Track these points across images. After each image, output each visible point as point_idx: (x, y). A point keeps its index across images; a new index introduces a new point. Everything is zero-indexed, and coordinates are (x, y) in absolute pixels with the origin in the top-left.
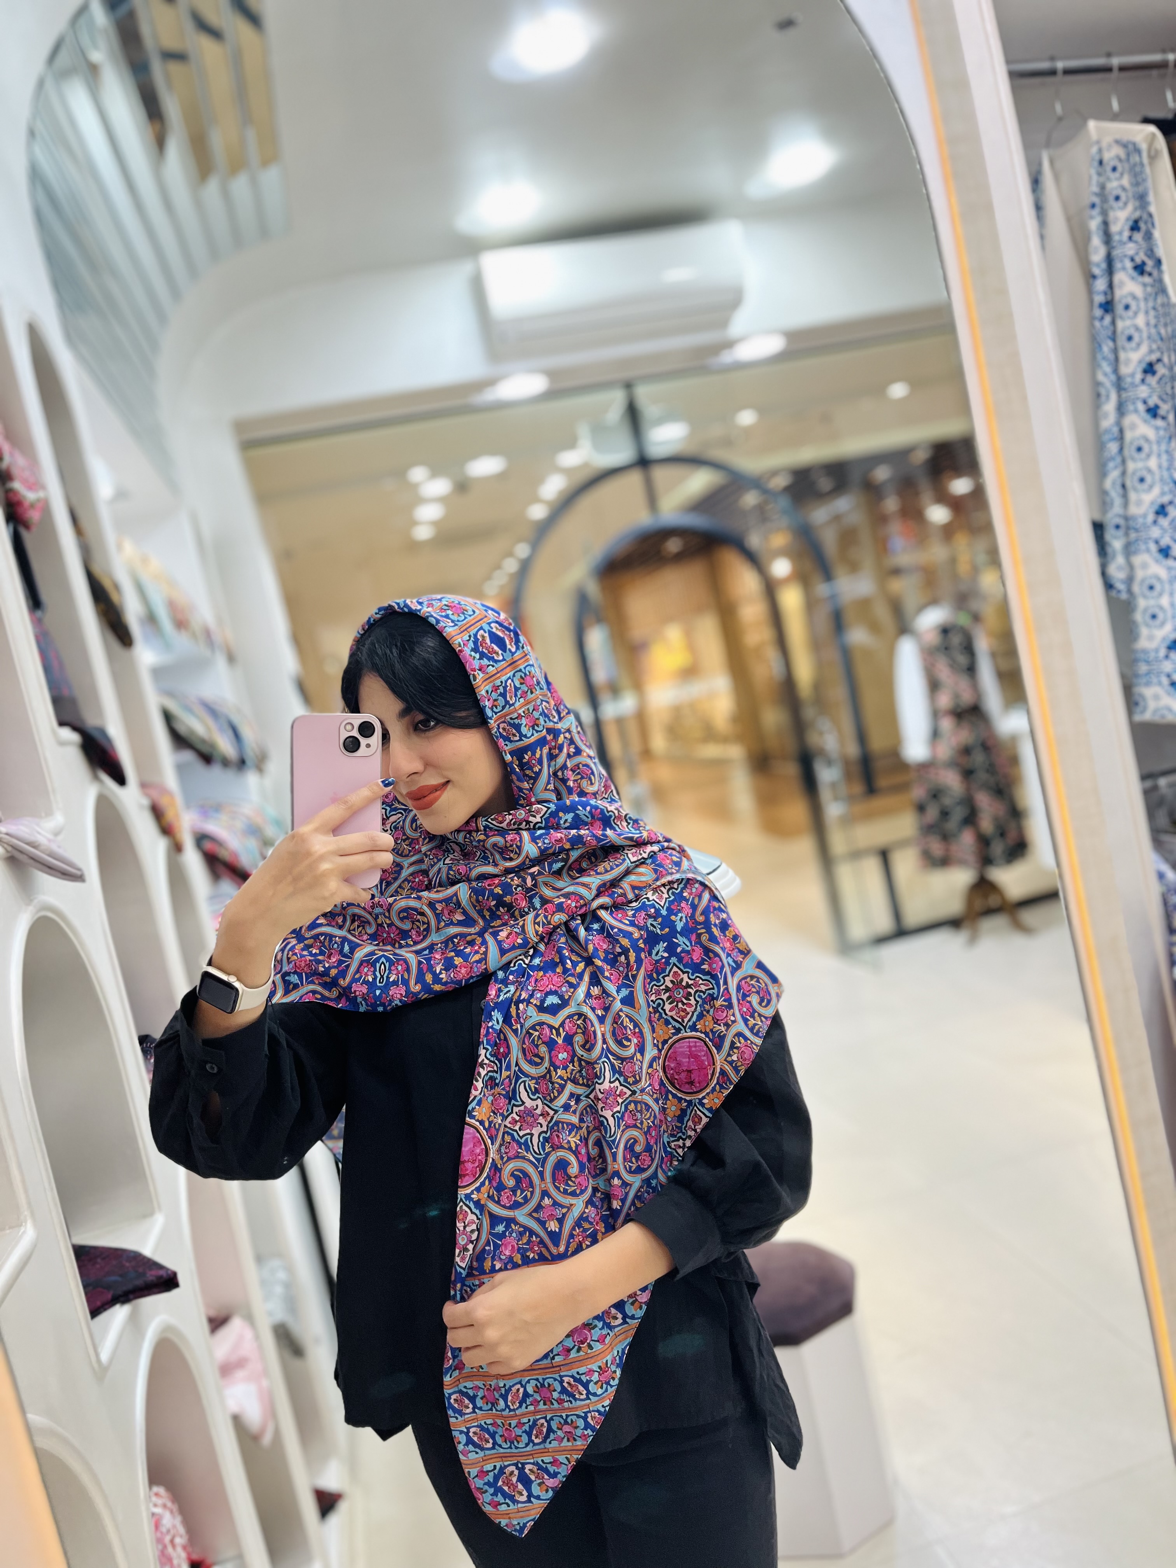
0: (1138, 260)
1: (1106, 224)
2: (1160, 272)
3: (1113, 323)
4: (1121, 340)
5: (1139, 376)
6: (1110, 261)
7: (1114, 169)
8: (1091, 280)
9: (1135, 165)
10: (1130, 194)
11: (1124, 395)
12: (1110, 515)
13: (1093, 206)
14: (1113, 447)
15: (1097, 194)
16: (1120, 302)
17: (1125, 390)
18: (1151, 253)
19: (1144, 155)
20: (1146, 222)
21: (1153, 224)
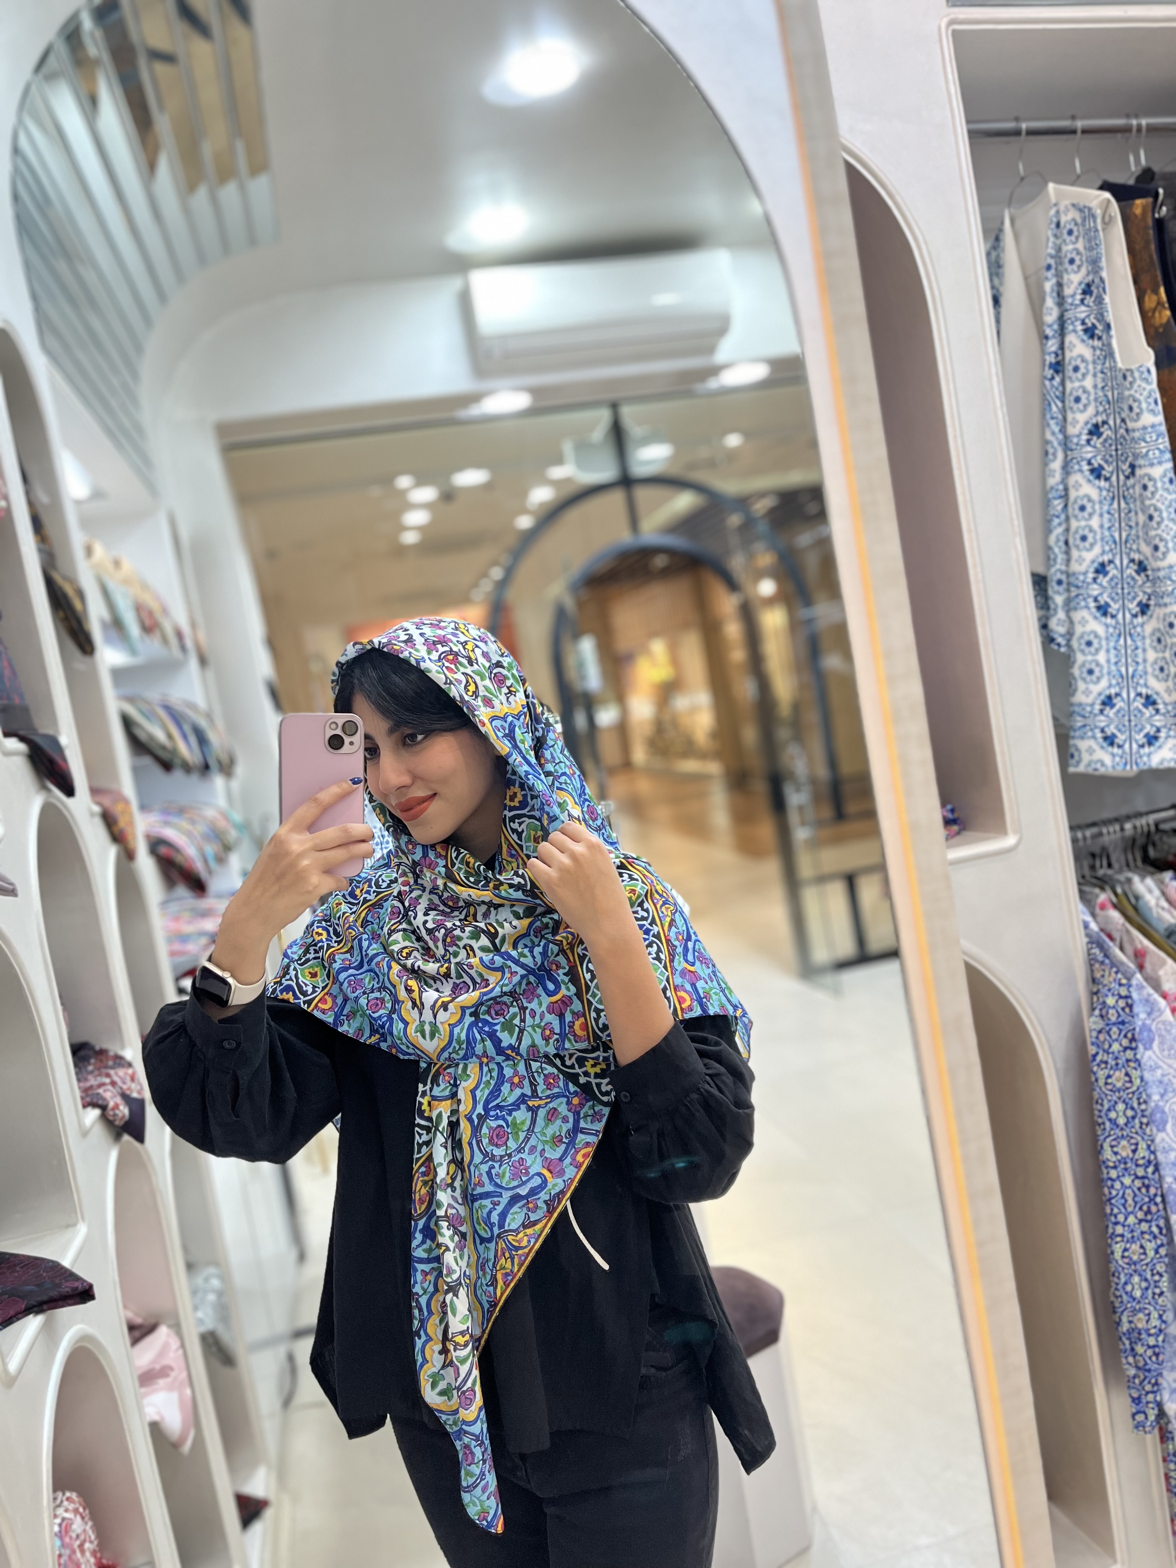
0: (1089, 323)
1: (1060, 285)
2: (1110, 337)
3: (1063, 383)
4: (1070, 401)
5: (1085, 437)
6: (1062, 321)
7: (1070, 232)
8: (1044, 341)
9: (1090, 230)
10: (1084, 259)
11: (1070, 454)
12: (1053, 570)
13: (1049, 267)
14: (1058, 504)
15: (1052, 257)
16: (1070, 363)
17: (1071, 450)
18: (1101, 317)
19: (1099, 220)
20: (1097, 288)
21: (1104, 289)
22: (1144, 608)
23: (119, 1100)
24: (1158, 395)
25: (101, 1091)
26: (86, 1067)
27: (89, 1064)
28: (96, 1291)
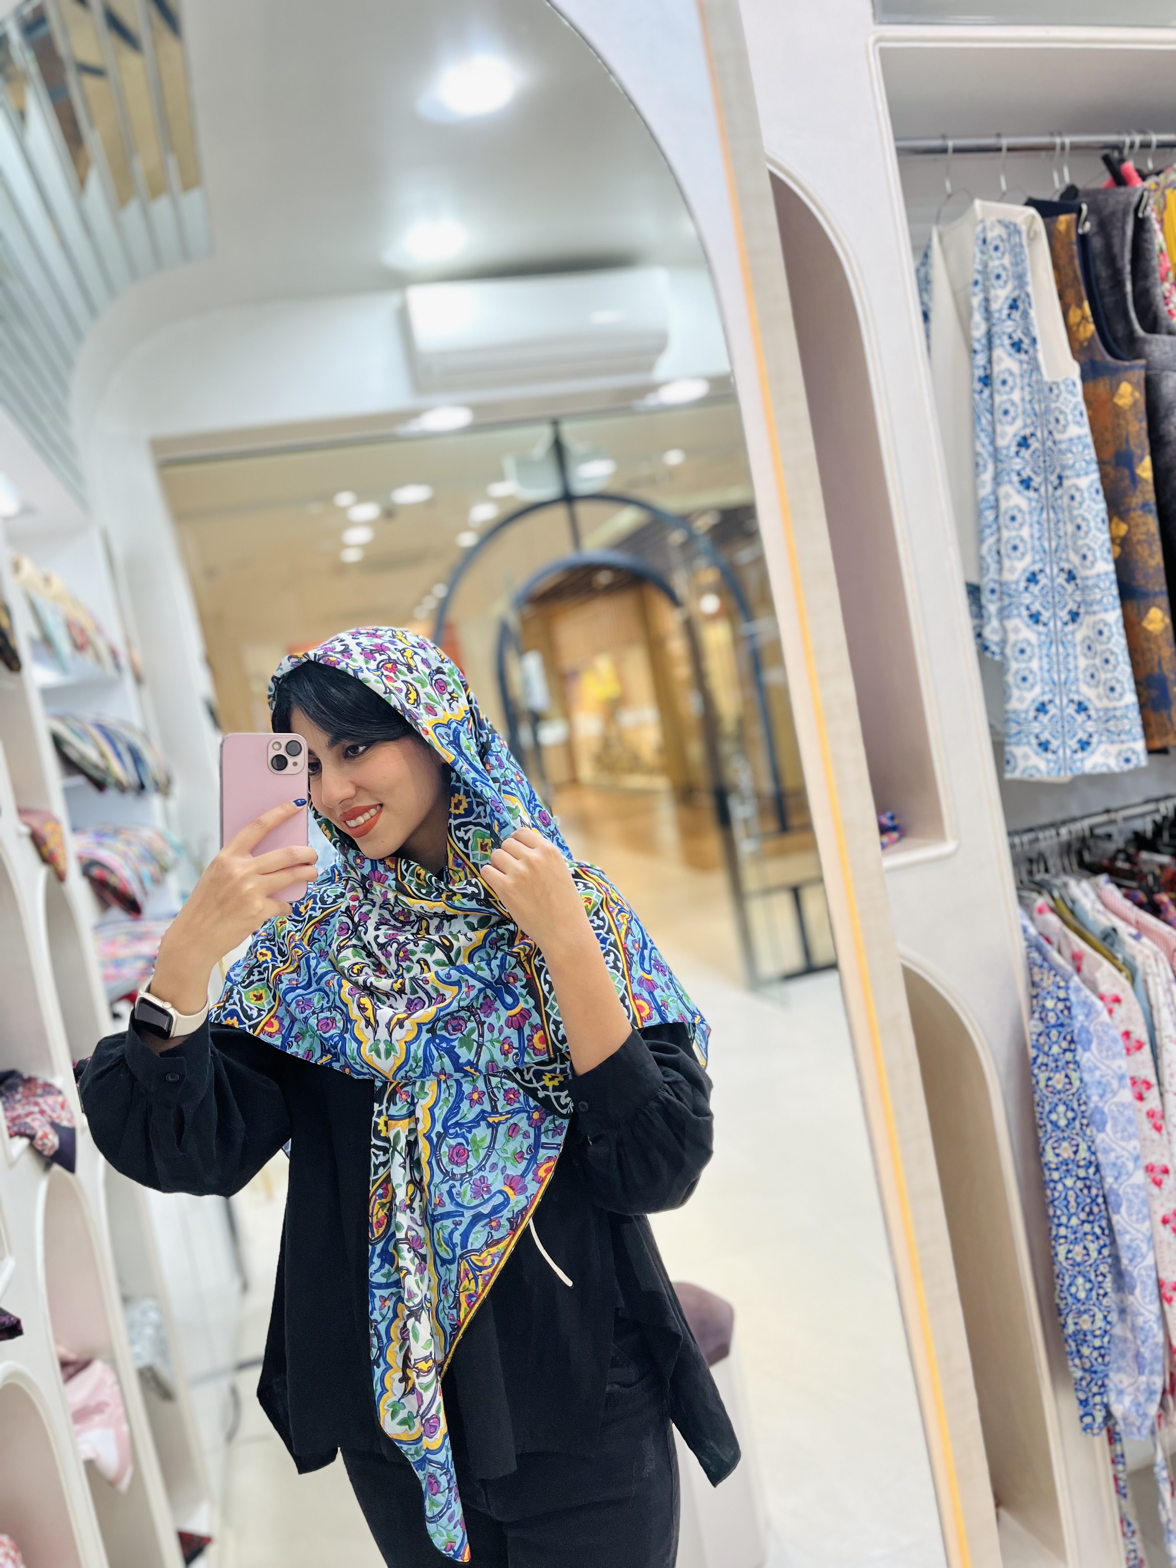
0: (1016, 337)
1: (987, 300)
2: (1036, 350)
3: (991, 396)
4: (998, 414)
5: (1014, 449)
6: (989, 337)
7: (996, 248)
8: (972, 355)
9: (1015, 245)
10: (1010, 273)
11: (1000, 466)
12: (986, 580)
13: (976, 283)
14: (990, 515)
15: (979, 272)
16: (998, 377)
17: (1001, 461)
18: (1027, 331)
19: (1024, 236)
20: (1023, 302)
21: (1030, 304)
22: (1074, 616)
23: (48, 1129)
24: (1083, 407)
25: (29, 1120)
26: (13, 1096)
27: (17, 1092)
28: (24, 1325)
